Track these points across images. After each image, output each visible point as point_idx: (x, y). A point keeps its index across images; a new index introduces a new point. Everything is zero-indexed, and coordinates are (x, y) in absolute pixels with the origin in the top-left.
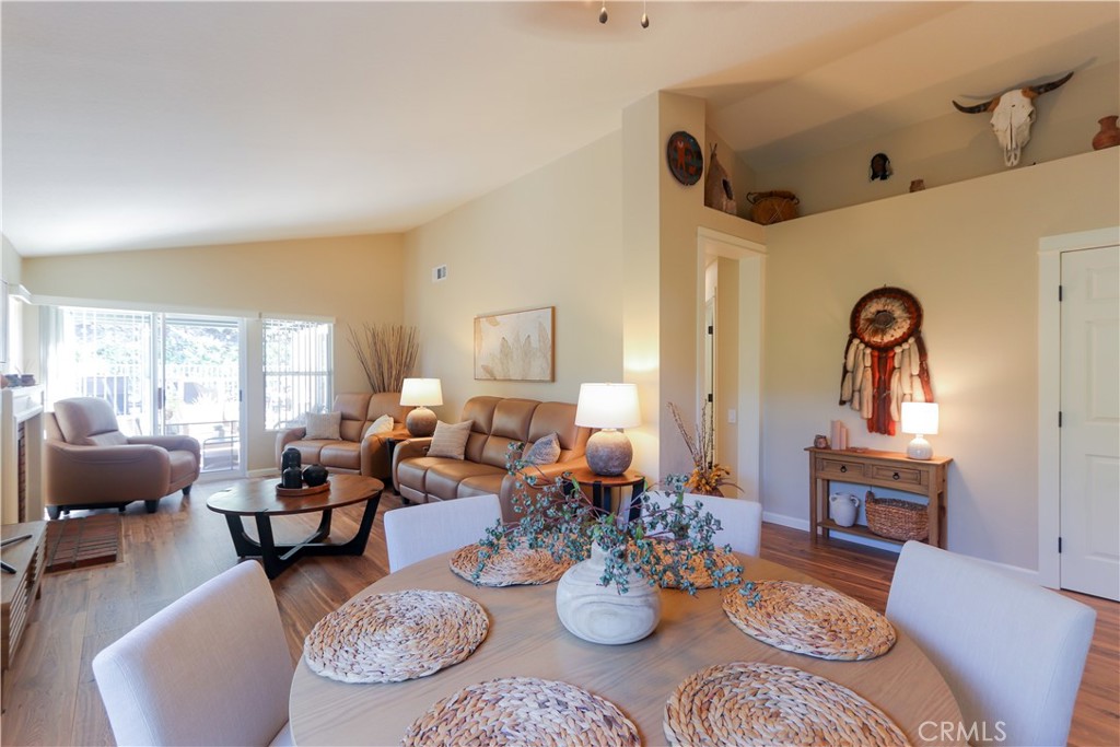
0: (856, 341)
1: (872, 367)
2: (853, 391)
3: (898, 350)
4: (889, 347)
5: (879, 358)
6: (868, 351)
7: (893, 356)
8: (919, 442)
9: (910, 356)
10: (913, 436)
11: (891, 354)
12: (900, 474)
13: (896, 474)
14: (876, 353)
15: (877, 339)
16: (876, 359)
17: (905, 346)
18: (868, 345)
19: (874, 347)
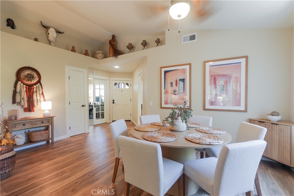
0: (20, 82)
1: (26, 91)
2: (21, 99)
3: (35, 86)
4: (32, 85)
5: (29, 88)
6: (25, 86)
7: (33, 88)
8: (47, 112)
9: (39, 88)
10: (45, 110)
11: (32, 88)
12: (43, 122)
13: (42, 122)
14: (28, 87)
15: (28, 83)
16: (28, 89)
17: (37, 85)
18: (24, 84)
19: (27, 85)
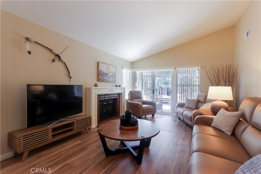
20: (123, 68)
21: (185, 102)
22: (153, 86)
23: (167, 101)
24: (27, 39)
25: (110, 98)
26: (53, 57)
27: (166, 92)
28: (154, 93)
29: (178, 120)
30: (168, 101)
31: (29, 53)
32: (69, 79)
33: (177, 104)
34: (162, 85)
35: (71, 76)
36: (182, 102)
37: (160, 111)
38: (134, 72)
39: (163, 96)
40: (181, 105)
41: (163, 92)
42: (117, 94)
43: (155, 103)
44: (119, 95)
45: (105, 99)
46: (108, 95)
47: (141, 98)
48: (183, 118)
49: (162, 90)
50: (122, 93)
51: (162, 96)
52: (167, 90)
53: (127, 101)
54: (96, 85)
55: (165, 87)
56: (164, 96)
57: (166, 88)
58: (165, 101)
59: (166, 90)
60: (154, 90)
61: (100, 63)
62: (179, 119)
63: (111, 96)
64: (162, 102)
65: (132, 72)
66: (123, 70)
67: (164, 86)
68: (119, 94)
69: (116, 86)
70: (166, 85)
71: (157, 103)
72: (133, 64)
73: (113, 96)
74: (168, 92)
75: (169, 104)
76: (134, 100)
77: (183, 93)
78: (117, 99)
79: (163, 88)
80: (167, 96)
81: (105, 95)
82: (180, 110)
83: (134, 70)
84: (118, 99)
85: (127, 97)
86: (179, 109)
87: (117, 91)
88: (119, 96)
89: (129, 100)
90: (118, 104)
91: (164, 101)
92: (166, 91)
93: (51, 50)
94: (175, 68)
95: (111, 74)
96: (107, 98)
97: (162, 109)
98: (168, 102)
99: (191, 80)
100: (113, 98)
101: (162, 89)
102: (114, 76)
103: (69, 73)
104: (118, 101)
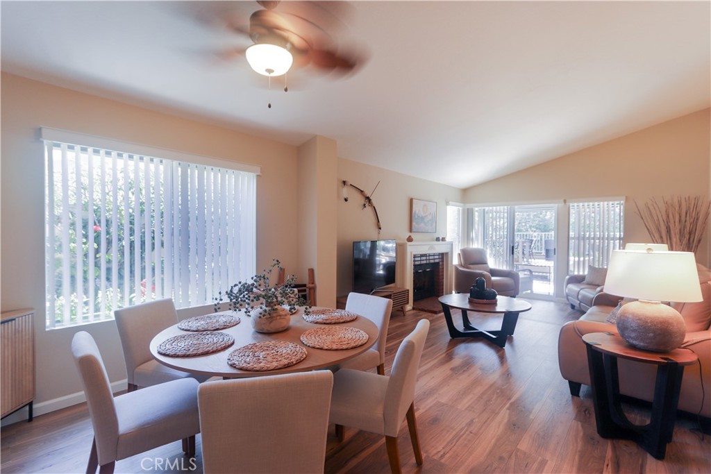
20: (447, 204)
21: (586, 273)
22: (511, 239)
23: (544, 274)
24: (344, 182)
25: (428, 262)
26: (363, 201)
27: (543, 252)
28: (513, 254)
29: (570, 309)
30: (548, 274)
31: (346, 200)
32: (377, 230)
33: (568, 277)
34: (531, 233)
35: (382, 226)
36: (581, 273)
37: (529, 291)
38: (468, 209)
39: (533, 260)
40: (578, 280)
41: (534, 251)
42: (439, 254)
43: (518, 274)
44: (443, 256)
45: (422, 262)
46: (425, 255)
47: (486, 263)
48: (580, 304)
49: (530, 246)
50: (447, 253)
51: (530, 260)
52: (545, 247)
53: (457, 269)
54: (410, 239)
55: (539, 239)
56: (537, 260)
57: (541, 240)
58: (541, 274)
59: (541, 245)
60: (513, 247)
61: (414, 200)
62: (573, 307)
63: (431, 257)
64: (532, 276)
65: (463, 210)
66: (448, 207)
67: (536, 234)
68: (442, 254)
69: (438, 239)
70: (544, 233)
71: (521, 275)
72: (466, 193)
73: (419, 259)
74: (547, 251)
75: (549, 281)
76: (471, 266)
77: (592, 253)
78: (438, 263)
79: (535, 239)
80: (544, 261)
81: (422, 256)
82: (574, 288)
83: (469, 206)
84: (441, 263)
85: (455, 261)
86: (571, 286)
87: (440, 248)
88: (443, 258)
89: (461, 266)
90: (441, 274)
91: (537, 274)
92: (543, 248)
93: (362, 191)
94: (565, 201)
95: (430, 218)
96: (425, 262)
97: (531, 290)
98: (547, 276)
99: (602, 225)
100: (432, 261)
101: (532, 243)
102: (434, 220)
103: (378, 221)
104: (441, 267)
